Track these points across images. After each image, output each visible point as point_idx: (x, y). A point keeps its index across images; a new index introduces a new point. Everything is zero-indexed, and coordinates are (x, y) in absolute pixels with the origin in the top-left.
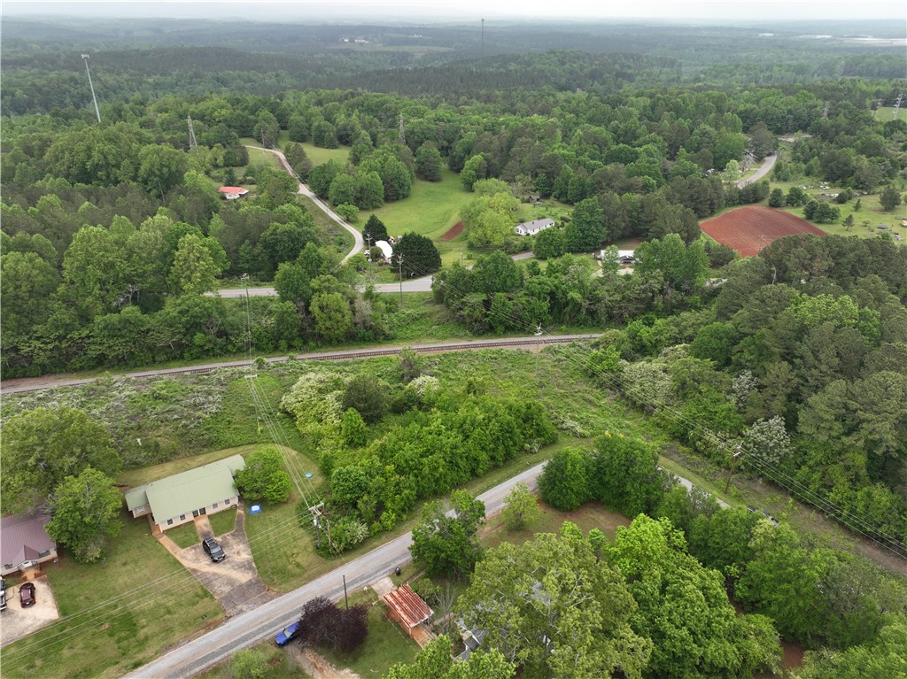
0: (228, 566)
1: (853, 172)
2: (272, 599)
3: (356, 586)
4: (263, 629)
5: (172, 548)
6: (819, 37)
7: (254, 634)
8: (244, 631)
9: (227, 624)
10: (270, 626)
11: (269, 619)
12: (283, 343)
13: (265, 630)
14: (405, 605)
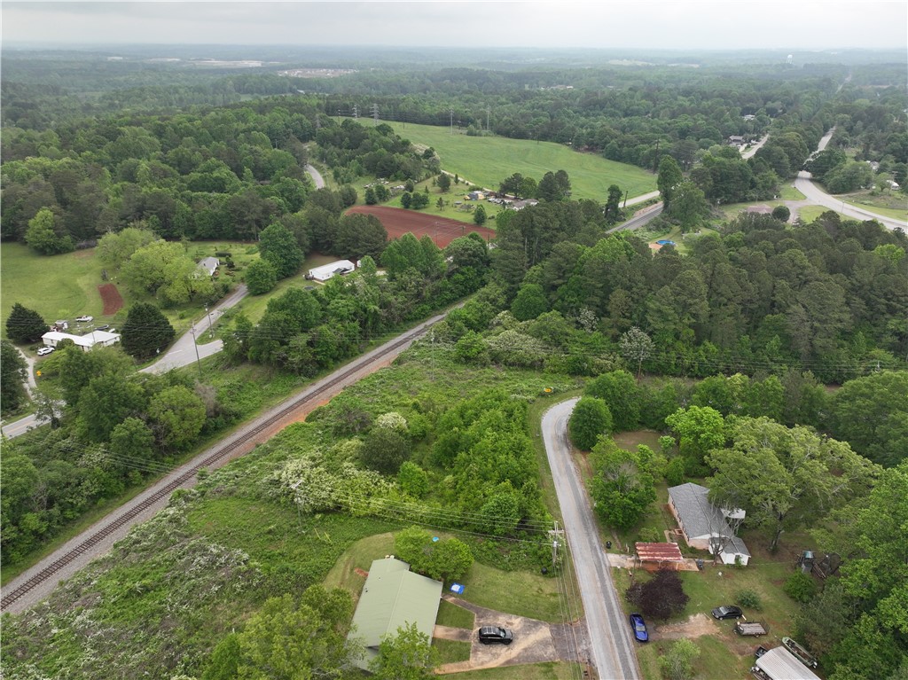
0: (521, 637)
1: (398, 167)
2: (586, 627)
3: (605, 573)
4: (620, 645)
5: (459, 667)
6: (169, 60)
7: (622, 653)
8: (614, 657)
9: (598, 665)
10: (618, 638)
11: (609, 637)
12: (136, 475)
13: (622, 644)
14: (657, 553)
